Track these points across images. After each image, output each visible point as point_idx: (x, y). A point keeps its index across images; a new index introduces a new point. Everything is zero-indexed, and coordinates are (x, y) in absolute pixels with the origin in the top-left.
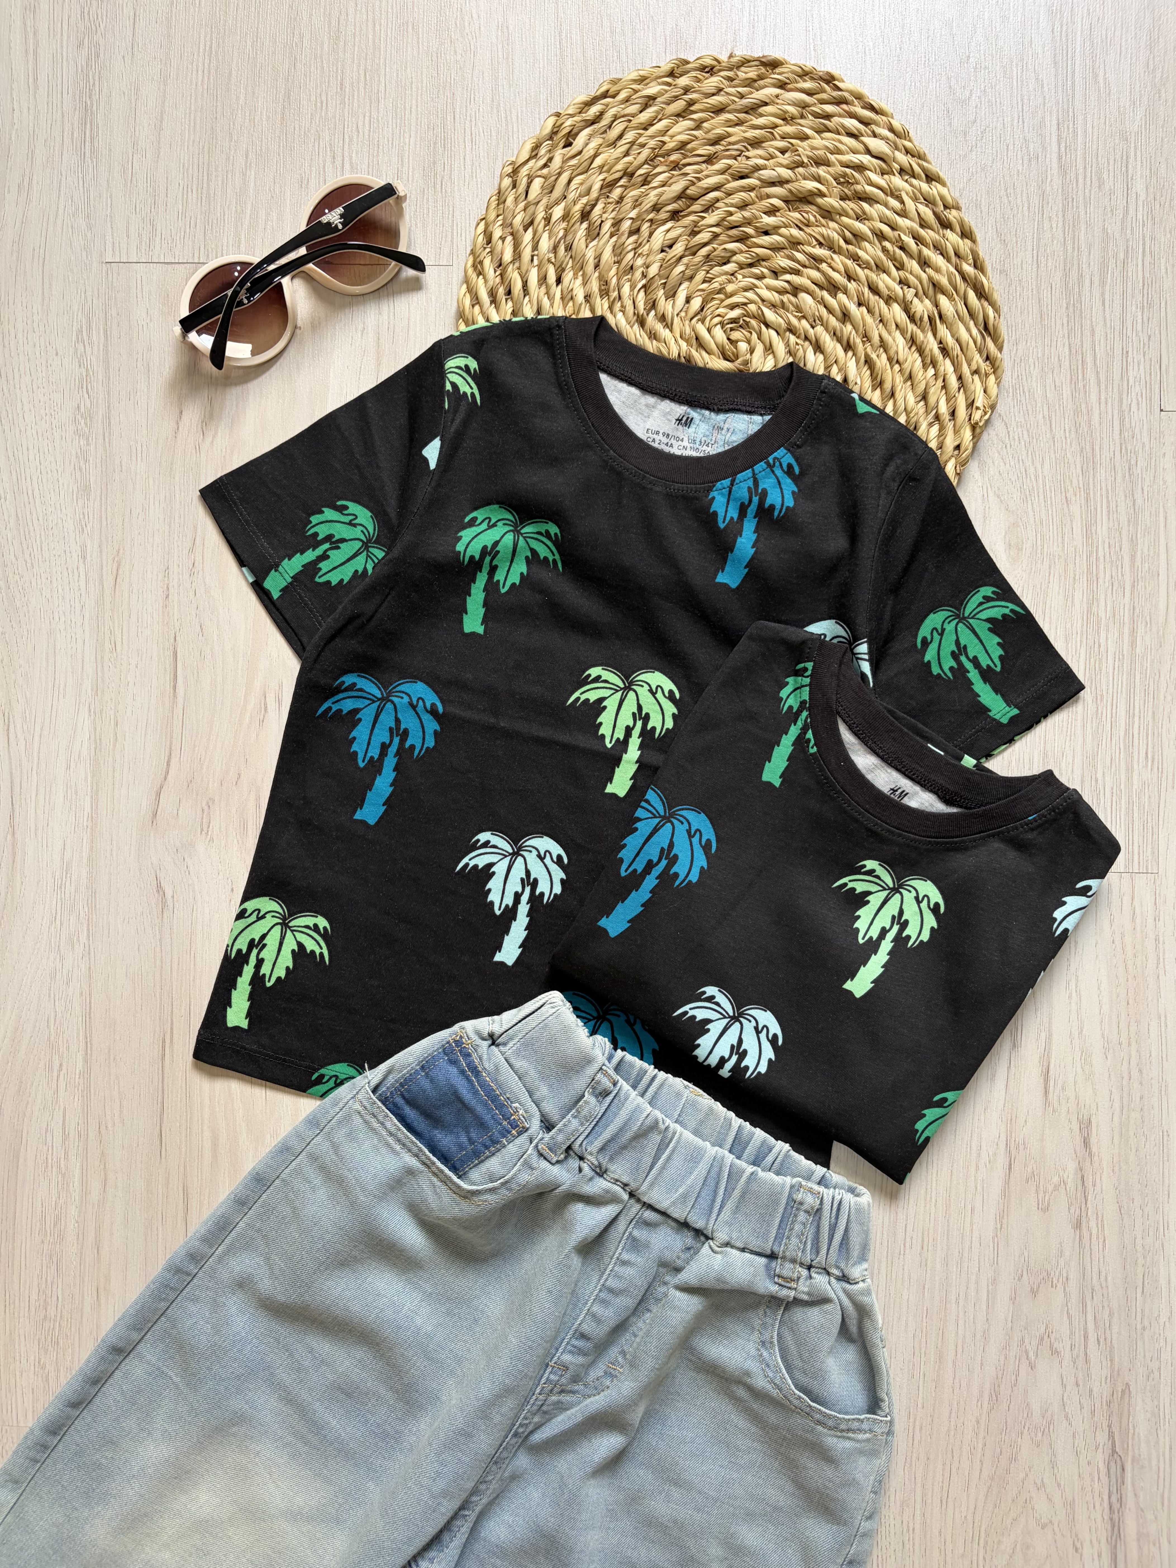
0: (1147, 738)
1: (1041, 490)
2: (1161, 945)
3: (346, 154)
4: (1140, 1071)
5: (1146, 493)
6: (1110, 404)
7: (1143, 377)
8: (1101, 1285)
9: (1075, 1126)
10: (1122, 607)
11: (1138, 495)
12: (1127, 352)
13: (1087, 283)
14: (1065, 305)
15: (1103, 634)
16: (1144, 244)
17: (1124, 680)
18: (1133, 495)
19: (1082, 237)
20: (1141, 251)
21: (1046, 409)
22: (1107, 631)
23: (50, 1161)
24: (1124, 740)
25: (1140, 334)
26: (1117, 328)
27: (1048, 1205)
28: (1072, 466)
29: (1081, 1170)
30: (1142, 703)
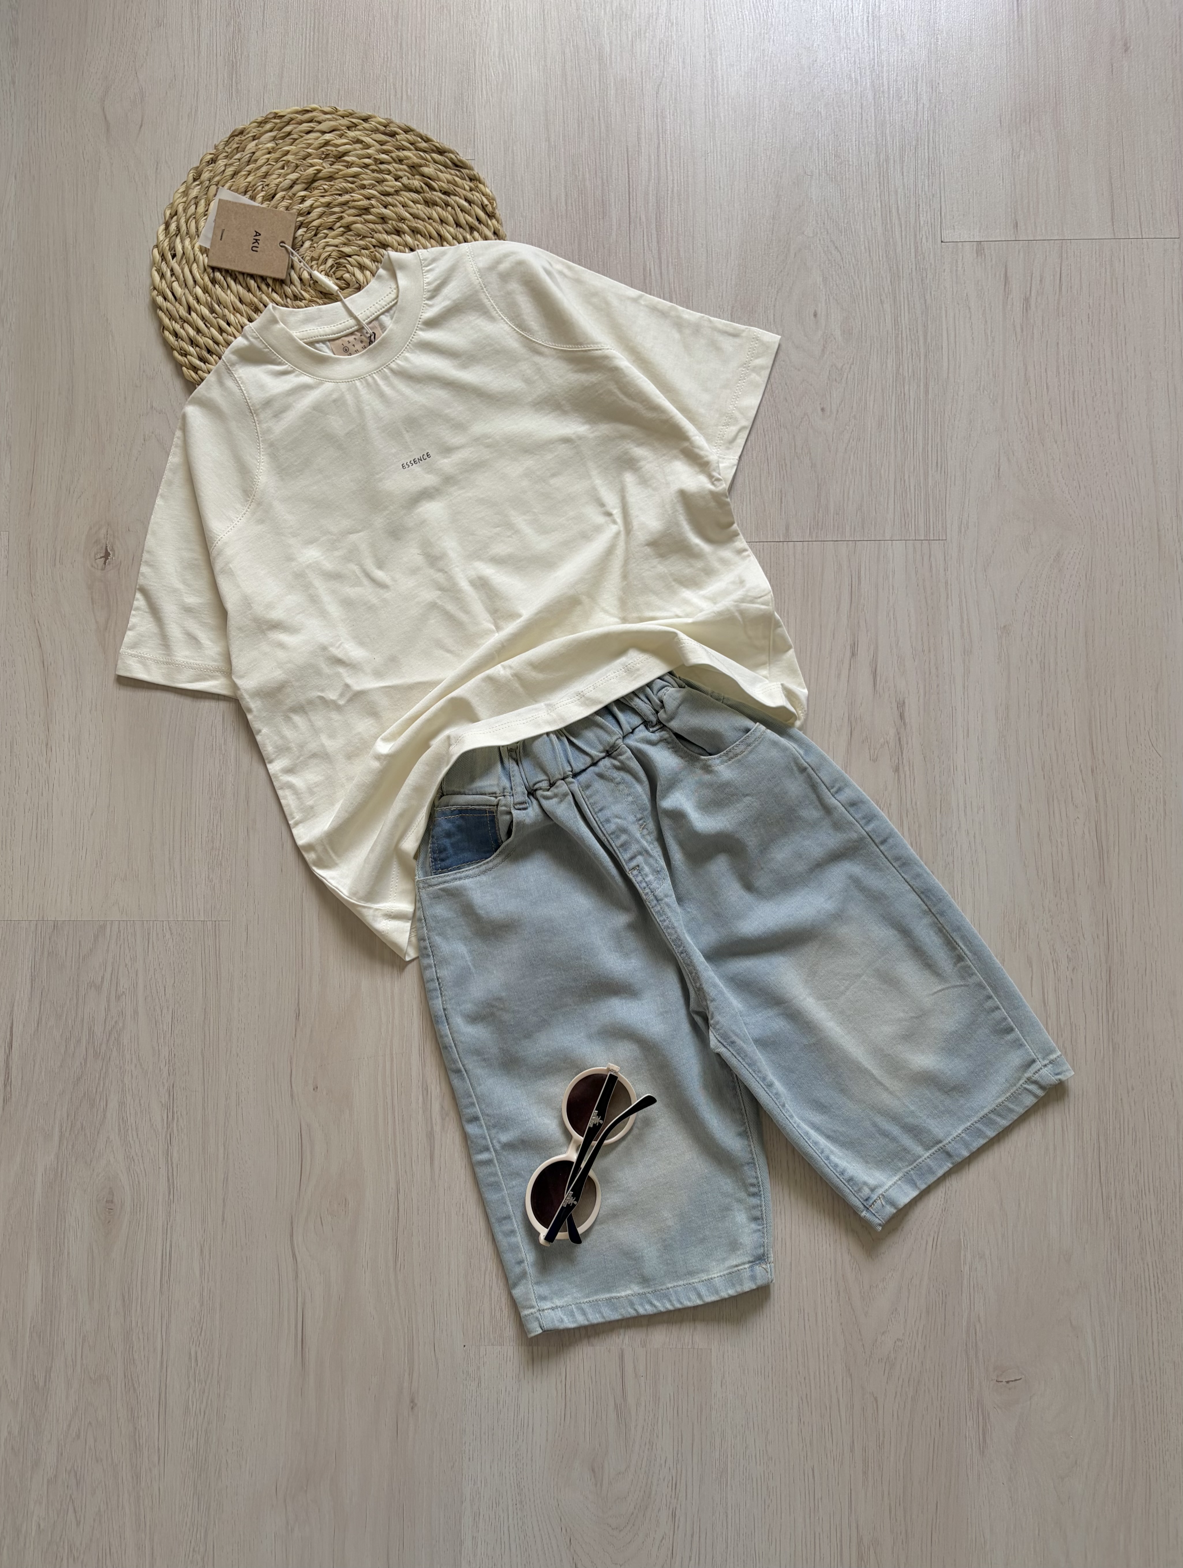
1: (864, 295)
2: (949, 587)
3: (404, 89)
4: (937, 668)
8: (912, 807)
9: (894, 705)
11: (928, 297)
14: (877, 176)
15: (907, 388)
16: (929, 136)
18: (925, 297)
19: (888, 131)
21: (866, 242)
22: (909, 385)
23: (214, 746)
26: (912, 190)
27: (877, 757)
28: (885, 279)
29: (898, 733)
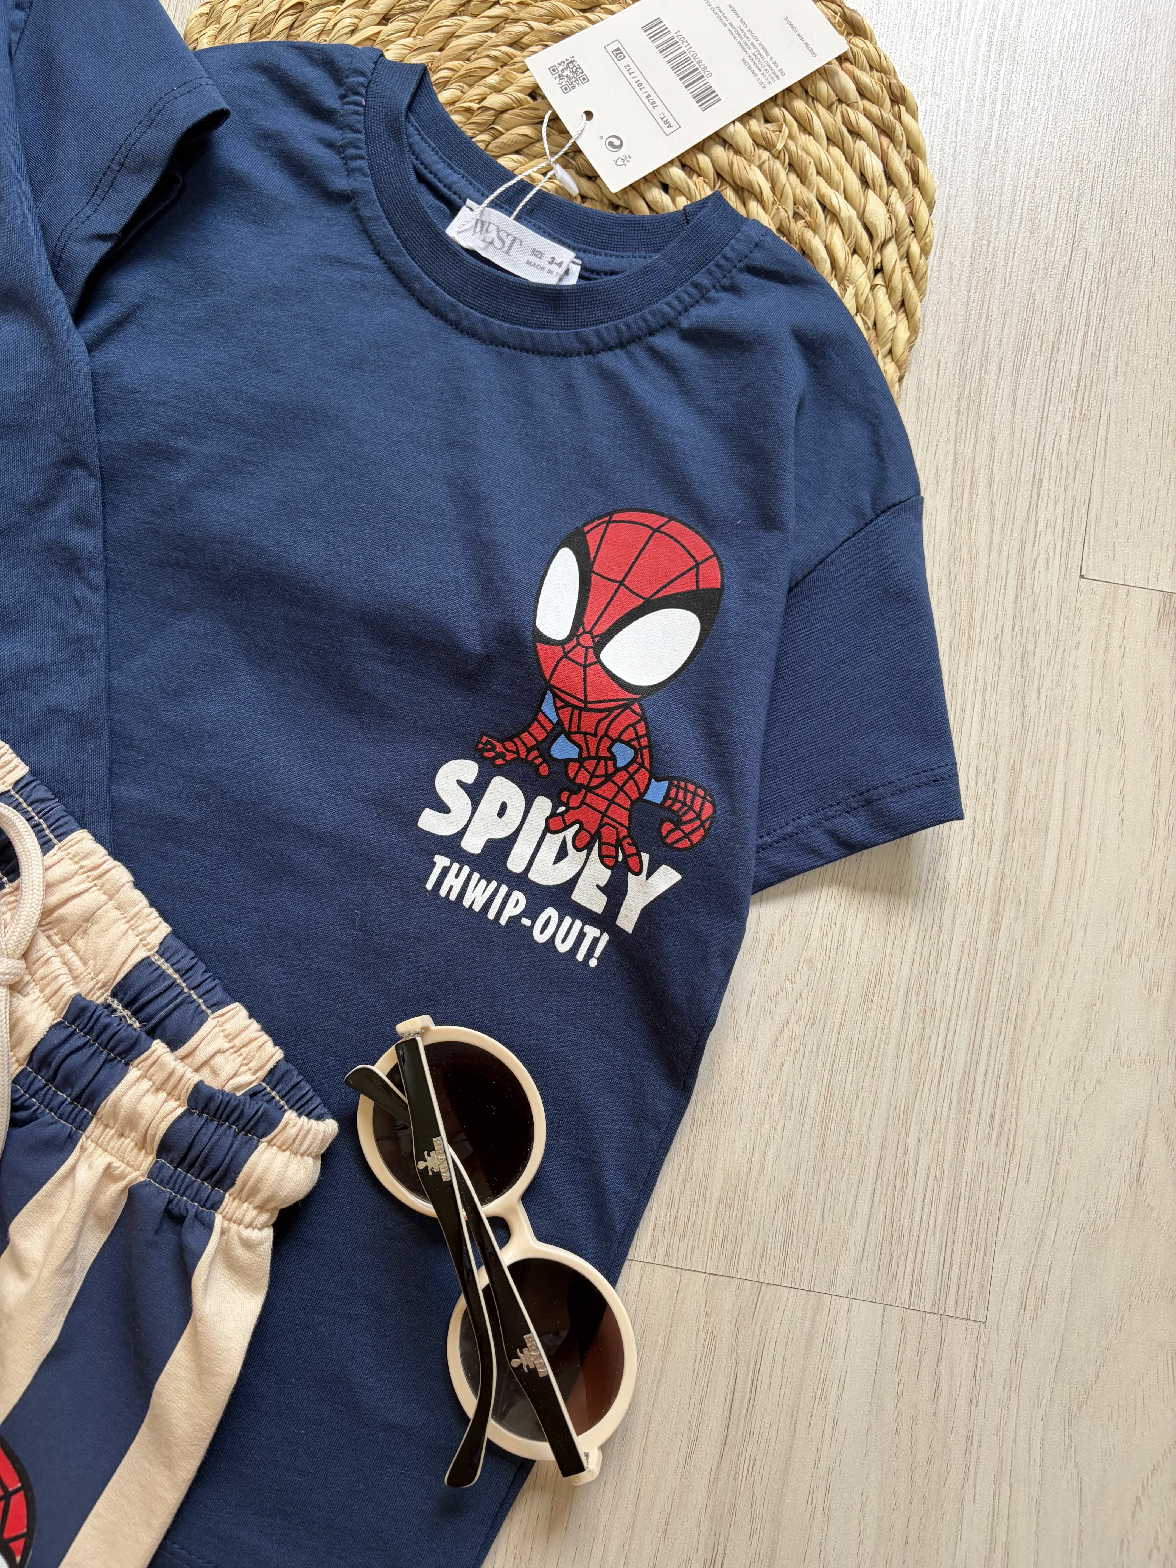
0: (997, 1090)
5: (1043, 699)
6: (1005, 554)
7: (1059, 521)
10: (984, 871)
12: (1041, 481)
13: (993, 369)
17: (973, 990)
20: (1081, 333)
24: (960, 1088)
25: (1064, 457)
30: (996, 1032)
